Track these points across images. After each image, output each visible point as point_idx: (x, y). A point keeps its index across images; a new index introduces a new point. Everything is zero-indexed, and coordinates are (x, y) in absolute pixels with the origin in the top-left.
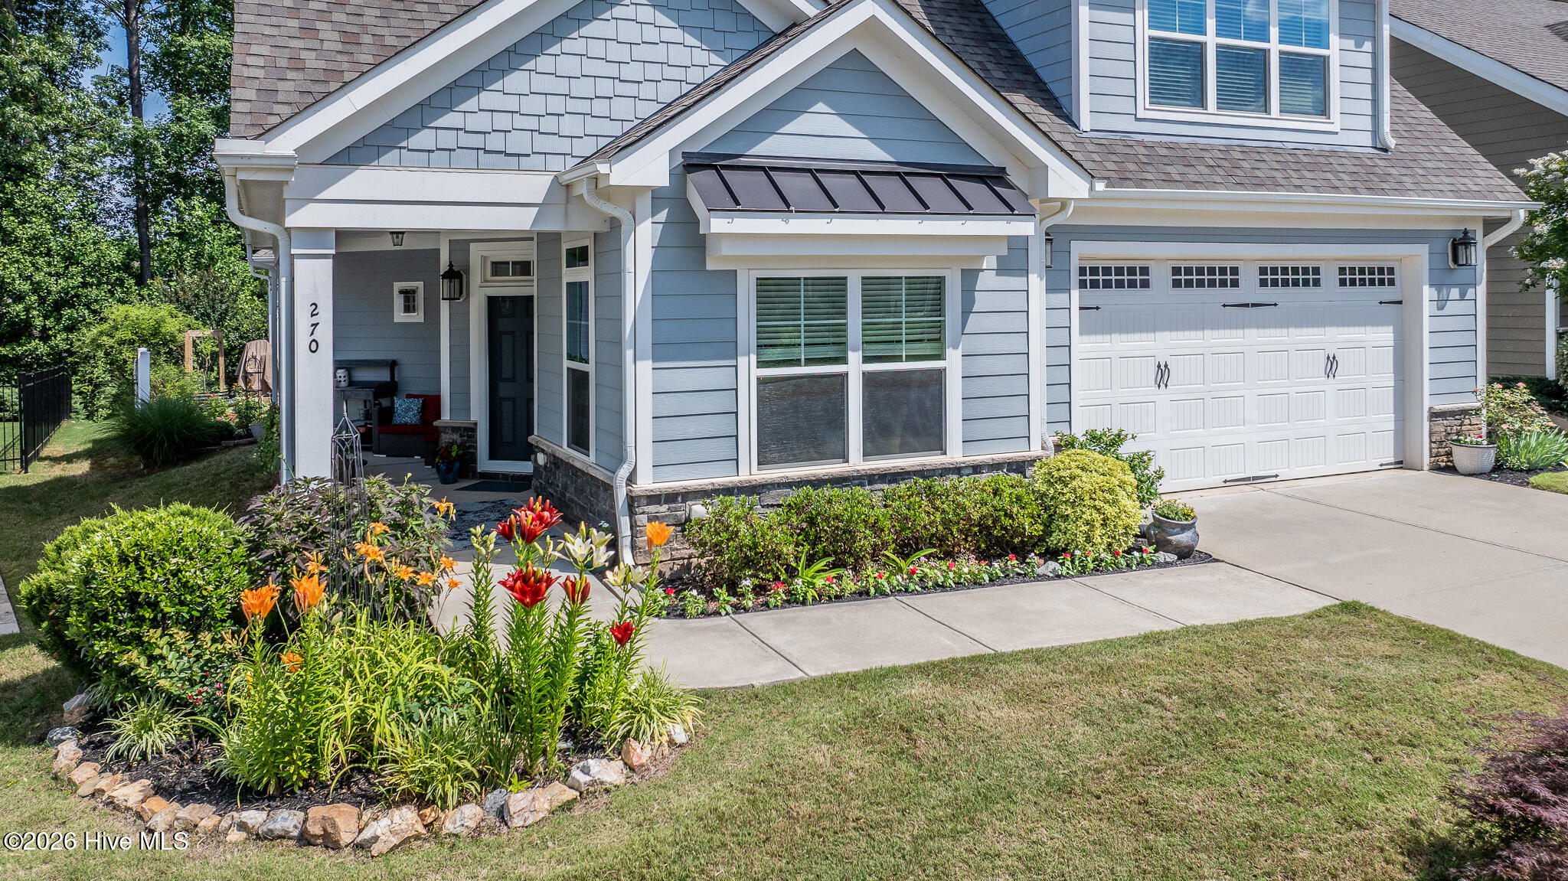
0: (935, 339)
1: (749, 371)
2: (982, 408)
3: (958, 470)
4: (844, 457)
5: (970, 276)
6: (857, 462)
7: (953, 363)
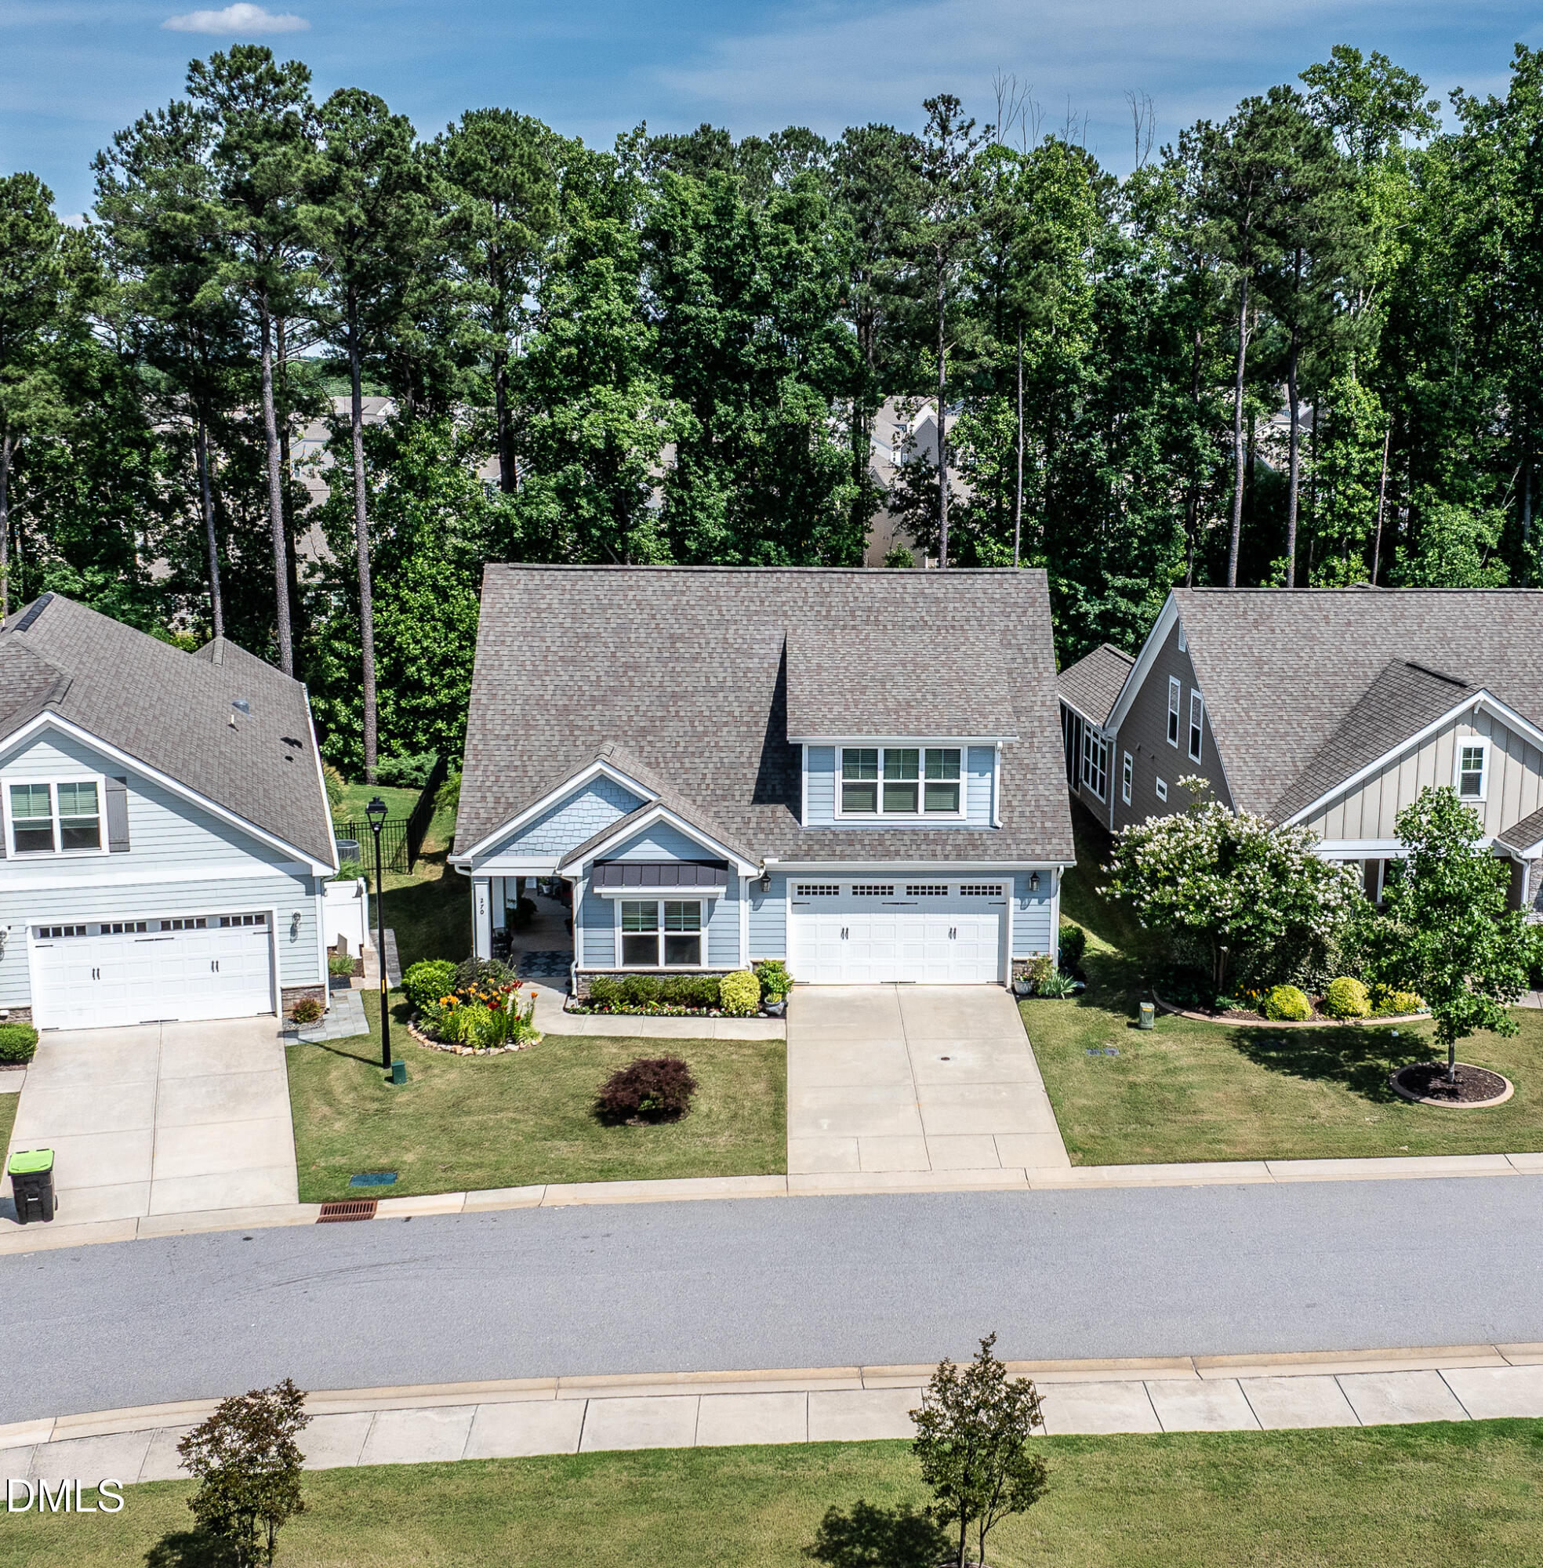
0: (696, 924)
1: (619, 933)
2: (716, 950)
3: (706, 973)
4: (656, 963)
5: (712, 901)
6: (662, 966)
7: (704, 933)
